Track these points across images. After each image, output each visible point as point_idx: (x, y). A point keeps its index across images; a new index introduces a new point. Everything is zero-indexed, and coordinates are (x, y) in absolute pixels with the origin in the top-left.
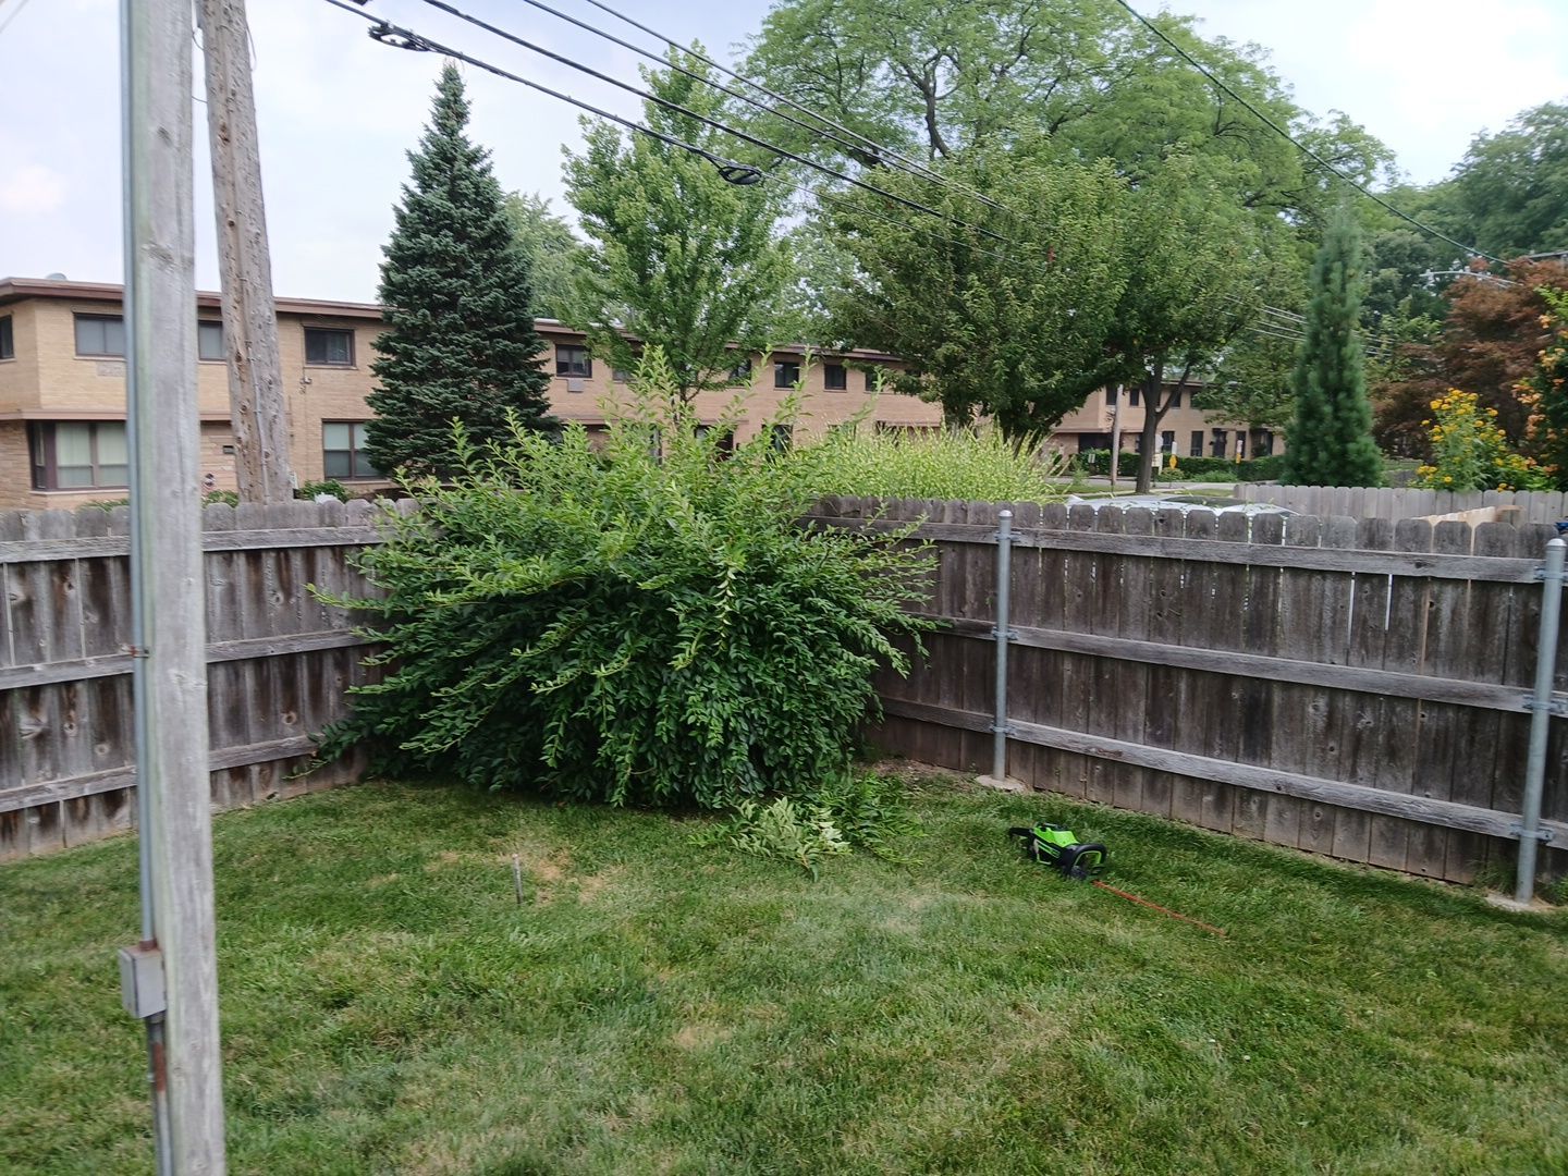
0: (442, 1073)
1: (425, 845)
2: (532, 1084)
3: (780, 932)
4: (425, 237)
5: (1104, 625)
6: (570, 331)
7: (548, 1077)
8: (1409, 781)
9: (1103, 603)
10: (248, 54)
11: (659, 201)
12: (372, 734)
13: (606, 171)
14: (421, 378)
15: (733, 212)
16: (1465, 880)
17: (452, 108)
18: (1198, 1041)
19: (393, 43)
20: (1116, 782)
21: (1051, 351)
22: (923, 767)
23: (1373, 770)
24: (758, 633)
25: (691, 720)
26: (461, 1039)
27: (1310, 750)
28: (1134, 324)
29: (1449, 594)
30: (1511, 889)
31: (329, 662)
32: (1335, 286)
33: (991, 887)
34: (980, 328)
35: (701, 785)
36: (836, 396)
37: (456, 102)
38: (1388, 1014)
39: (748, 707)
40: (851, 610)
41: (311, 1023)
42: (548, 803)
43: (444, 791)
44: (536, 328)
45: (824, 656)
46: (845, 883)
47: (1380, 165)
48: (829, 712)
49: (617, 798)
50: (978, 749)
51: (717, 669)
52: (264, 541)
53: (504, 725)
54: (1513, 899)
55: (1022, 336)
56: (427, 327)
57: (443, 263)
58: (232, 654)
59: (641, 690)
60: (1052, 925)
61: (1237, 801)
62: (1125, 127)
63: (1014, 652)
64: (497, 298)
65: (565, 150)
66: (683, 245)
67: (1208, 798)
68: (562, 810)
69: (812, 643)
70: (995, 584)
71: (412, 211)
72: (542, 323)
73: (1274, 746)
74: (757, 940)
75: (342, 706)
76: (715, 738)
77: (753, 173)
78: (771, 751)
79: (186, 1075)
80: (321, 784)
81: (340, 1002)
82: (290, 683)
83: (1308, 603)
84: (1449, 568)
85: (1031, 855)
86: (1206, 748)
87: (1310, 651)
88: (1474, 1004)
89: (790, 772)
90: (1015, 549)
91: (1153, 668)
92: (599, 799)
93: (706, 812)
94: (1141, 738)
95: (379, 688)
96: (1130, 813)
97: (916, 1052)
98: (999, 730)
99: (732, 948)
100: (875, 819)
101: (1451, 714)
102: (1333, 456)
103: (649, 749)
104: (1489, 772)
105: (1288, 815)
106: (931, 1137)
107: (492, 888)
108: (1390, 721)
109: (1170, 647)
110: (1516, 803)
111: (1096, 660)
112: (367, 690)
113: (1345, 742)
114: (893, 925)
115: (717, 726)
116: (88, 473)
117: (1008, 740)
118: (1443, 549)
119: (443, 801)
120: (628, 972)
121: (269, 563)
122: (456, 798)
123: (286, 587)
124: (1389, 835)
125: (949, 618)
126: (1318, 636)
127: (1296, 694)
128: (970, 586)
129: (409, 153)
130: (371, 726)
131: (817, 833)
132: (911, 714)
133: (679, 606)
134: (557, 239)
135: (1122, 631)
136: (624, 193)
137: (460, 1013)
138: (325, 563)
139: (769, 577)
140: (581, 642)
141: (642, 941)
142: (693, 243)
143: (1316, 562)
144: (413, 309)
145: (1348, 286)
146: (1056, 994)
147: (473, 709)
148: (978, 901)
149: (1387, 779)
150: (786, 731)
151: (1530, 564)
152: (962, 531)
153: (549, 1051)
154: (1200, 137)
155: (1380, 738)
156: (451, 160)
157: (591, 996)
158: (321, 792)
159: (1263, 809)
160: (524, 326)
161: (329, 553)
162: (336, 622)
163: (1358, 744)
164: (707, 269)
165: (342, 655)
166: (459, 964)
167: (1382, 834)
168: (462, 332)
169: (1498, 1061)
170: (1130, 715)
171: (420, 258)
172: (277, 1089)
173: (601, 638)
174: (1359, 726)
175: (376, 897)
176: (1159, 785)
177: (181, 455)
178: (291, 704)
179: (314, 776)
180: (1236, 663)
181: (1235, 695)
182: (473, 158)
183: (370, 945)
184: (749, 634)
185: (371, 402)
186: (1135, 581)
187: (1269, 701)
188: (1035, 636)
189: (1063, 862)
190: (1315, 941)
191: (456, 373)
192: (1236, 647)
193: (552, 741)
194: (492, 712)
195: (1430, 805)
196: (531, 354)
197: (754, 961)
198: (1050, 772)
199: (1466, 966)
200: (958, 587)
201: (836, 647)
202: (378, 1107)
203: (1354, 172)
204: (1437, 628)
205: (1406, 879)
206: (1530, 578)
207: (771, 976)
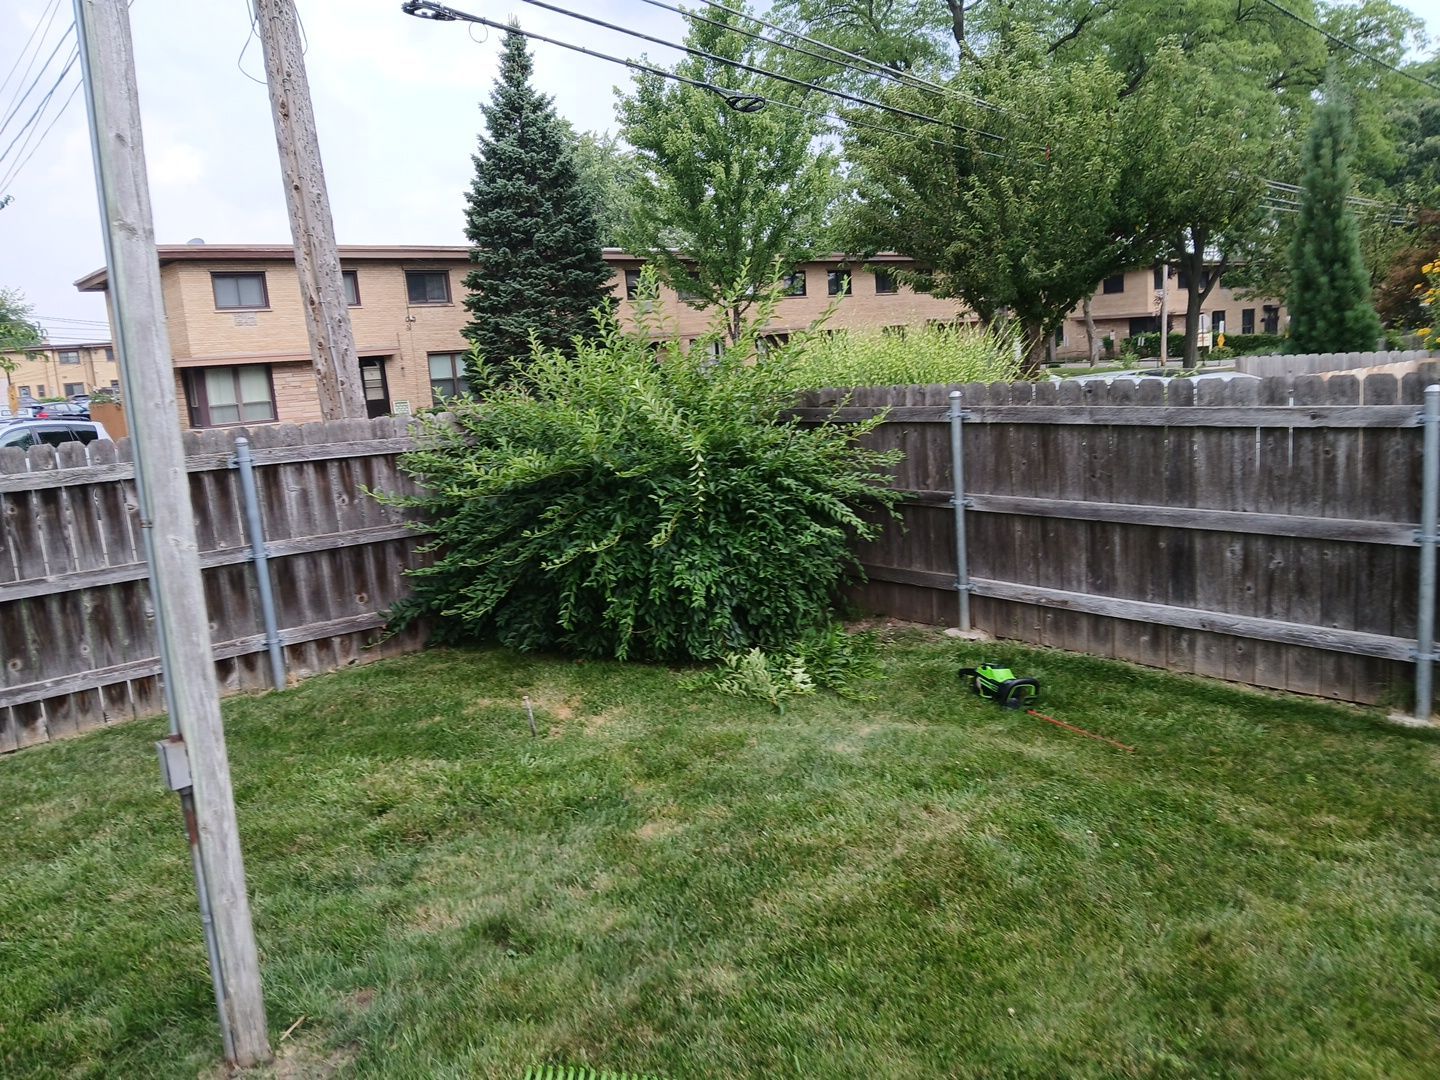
0: (450, 859)
1: (466, 695)
2: (519, 866)
3: (745, 754)
4: (500, 182)
5: (1047, 490)
6: (632, 257)
7: (533, 860)
8: (1318, 614)
9: (1045, 469)
10: (298, 39)
11: (703, 131)
12: (429, 609)
13: (655, 107)
14: (507, 310)
15: (771, 133)
16: (1372, 700)
17: (517, 63)
18: (1079, 833)
19: (424, 16)
20: (1066, 628)
21: (1054, 242)
22: (902, 624)
23: (1285, 604)
24: (733, 510)
25: (677, 584)
26: (471, 835)
27: (1230, 590)
28: (1133, 212)
29: (1343, 443)
30: (1411, 707)
31: (390, 551)
32: (1326, 161)
33: (934, 717)
34: (986, 226)
35: (692, 641)
36: (887, 299)
37: (520, 55)
38: (1258, 810)
39: (728, 574)
40: (818, 488)
41: (358, 825)
42: (570, 660)
43: (488, 654)
44: (604, 257)
45: (794, 527)
46: (808, 716)
47: (1409, 35)
48: (803, 576)
49: (621, 652)
50: (945, 605)
51: (698, 542)
52: (329, 453)
53: (531, 597)
54: (1414, 716)
55: (1024, 230)
56: (509, 265)
57: (518, 204)
58: (309, 547)
59: (635, 564)
60: (976, 746)
61: (1170, 639)
62: (1144, 21)
63: (972, 518)
64: (566, 232)
65: (617, 91)
66: (728, 171)
67: (1145, 638)
68: (580, 665)
69: (784, 518)
70: (950, 459)
71: (488, 159)
72: (608, 252)
73: (1199, 589)
74: (722, 760)
75: (404, 587)
76: (699, 601)
77: (757, 100)
78: (754, 612)
79: (211, 833)
80: (394, 651)
81: (382, 810)
82: (359, 570)
83: (1220, 457)
84: (1340, 418)
85: (976, 690)
86: (1140, 594)
87: (1224, 501)
88: (1342, 801)
89: (774, 629)
90: (965, 425)
91: (1092, 525)
92: (609, 655)
93: (699, 664)
94: (1084, 588)
95: (429, 571)
96: (1077, 655)
97: (831, 840)
98: (962, 587)
99: (699, 766)
100: (844, 666)
101: (1351, 551)
102: (1331, 324)
103: (647, 612)
104: (1388, 602)
105: (1214, 650)
106: (827, 902)
107: (514, 726)
108: (1298, 561)
109: (1103, 505)
110: (1413, 632)
111: (1041, 520)
112: (419, 572)
113: (1260, 581)
114: (841, 748)
115: (700, 590)
116: (235, 411)
117: (972, 597)
118: (1335, 401)
119: (487, 660)
120: (611, 784)
121: (333, 471)
122: (498, 659)
123: (350, 491)
124: (1303, 664)
125: (914, 490)
126: (1230, 487)
127: (1214, 540)
128: (931, 461)
129: (482, 107)
130: (429, 602)
131: (789, 678)
132: (888, 577)
133: (660, 492)
134: (628, 172)
135: (1062, 494)
136: (673, 127)
137: (473, 816)
138: (381, 470)
139: (740, 461)
140: (583, 525)
141: (628, 764)
142: (736, 167)
143: (1224, 420)
144: (495, 247)
145: (1338, 160)
146: (967, 798)
147: (500, 583)
148: (921, 728)
149: (1299, 613)
150: (765, 594)
151: (1412, 410)
152: (920, 413)
153: (536, 845)
154: (1220, 24)
155: (1291, 576)
156: (518, 110)
157: (577, 803)
158: (392, 658)
159: (1192, 645)
160: (593, 256)
161: (382, 461)
162: (394, 518)
163: (1271, 583)
164: (751, 191)
165: (401, 545)
166: (478, 781)
167: (1297, 663)
168: (539, 266)
169: (1347, 847)
170: (1073, 568)
171: (498, 202)
172: (325, 871)
173: (599, 521)
174: (1272, 566)
175: (420, 734)
176: (1102, 629)
177: (159, 377)
178: (362, 586)
179: (386, 645)
180: (1160, 516)
181: (1162, 544)
182: (538, 106)
183: (411, 769)
184: (725, 512)
185: (466, 334)
186: (1072, 448)
187: (1192, 548)
188: (988, 502)
189: (1000, 695)
190: (1212, 753)
191: (536, 304)
192: (1160, 502)
193: (566, 608)
194: (515, 584)
195: (1336, 635)
196: (600, 281)
197: (715, 777)
198: (1009, 622)
199: (1348, 772)
200: (921, 463)
201: (805, 520)
202: (398, 884)
203: (1382, 46)
204: (1335, 473)
205: (1321, 702)
206: (1412, 423)
207: (724, 787)
